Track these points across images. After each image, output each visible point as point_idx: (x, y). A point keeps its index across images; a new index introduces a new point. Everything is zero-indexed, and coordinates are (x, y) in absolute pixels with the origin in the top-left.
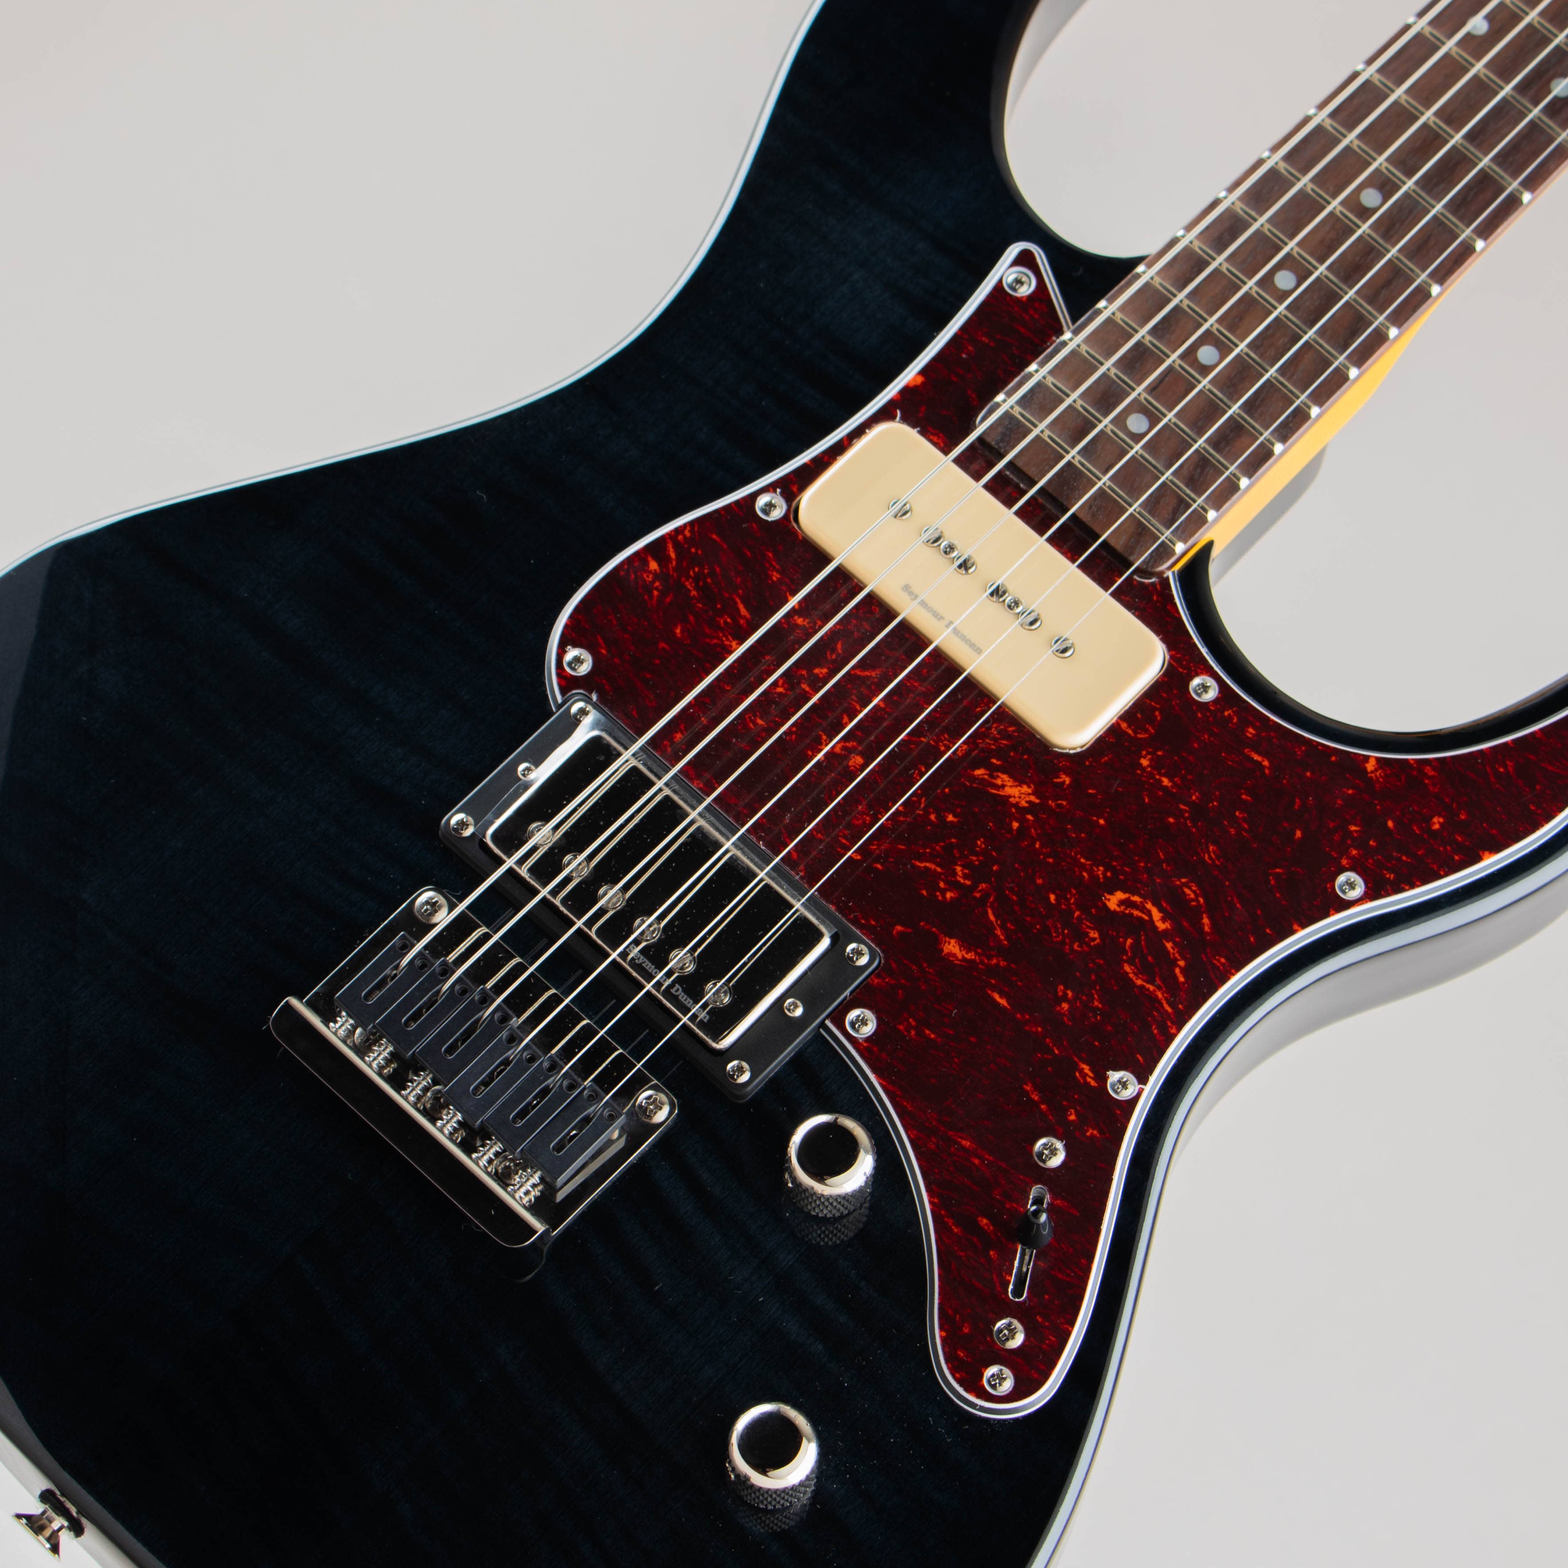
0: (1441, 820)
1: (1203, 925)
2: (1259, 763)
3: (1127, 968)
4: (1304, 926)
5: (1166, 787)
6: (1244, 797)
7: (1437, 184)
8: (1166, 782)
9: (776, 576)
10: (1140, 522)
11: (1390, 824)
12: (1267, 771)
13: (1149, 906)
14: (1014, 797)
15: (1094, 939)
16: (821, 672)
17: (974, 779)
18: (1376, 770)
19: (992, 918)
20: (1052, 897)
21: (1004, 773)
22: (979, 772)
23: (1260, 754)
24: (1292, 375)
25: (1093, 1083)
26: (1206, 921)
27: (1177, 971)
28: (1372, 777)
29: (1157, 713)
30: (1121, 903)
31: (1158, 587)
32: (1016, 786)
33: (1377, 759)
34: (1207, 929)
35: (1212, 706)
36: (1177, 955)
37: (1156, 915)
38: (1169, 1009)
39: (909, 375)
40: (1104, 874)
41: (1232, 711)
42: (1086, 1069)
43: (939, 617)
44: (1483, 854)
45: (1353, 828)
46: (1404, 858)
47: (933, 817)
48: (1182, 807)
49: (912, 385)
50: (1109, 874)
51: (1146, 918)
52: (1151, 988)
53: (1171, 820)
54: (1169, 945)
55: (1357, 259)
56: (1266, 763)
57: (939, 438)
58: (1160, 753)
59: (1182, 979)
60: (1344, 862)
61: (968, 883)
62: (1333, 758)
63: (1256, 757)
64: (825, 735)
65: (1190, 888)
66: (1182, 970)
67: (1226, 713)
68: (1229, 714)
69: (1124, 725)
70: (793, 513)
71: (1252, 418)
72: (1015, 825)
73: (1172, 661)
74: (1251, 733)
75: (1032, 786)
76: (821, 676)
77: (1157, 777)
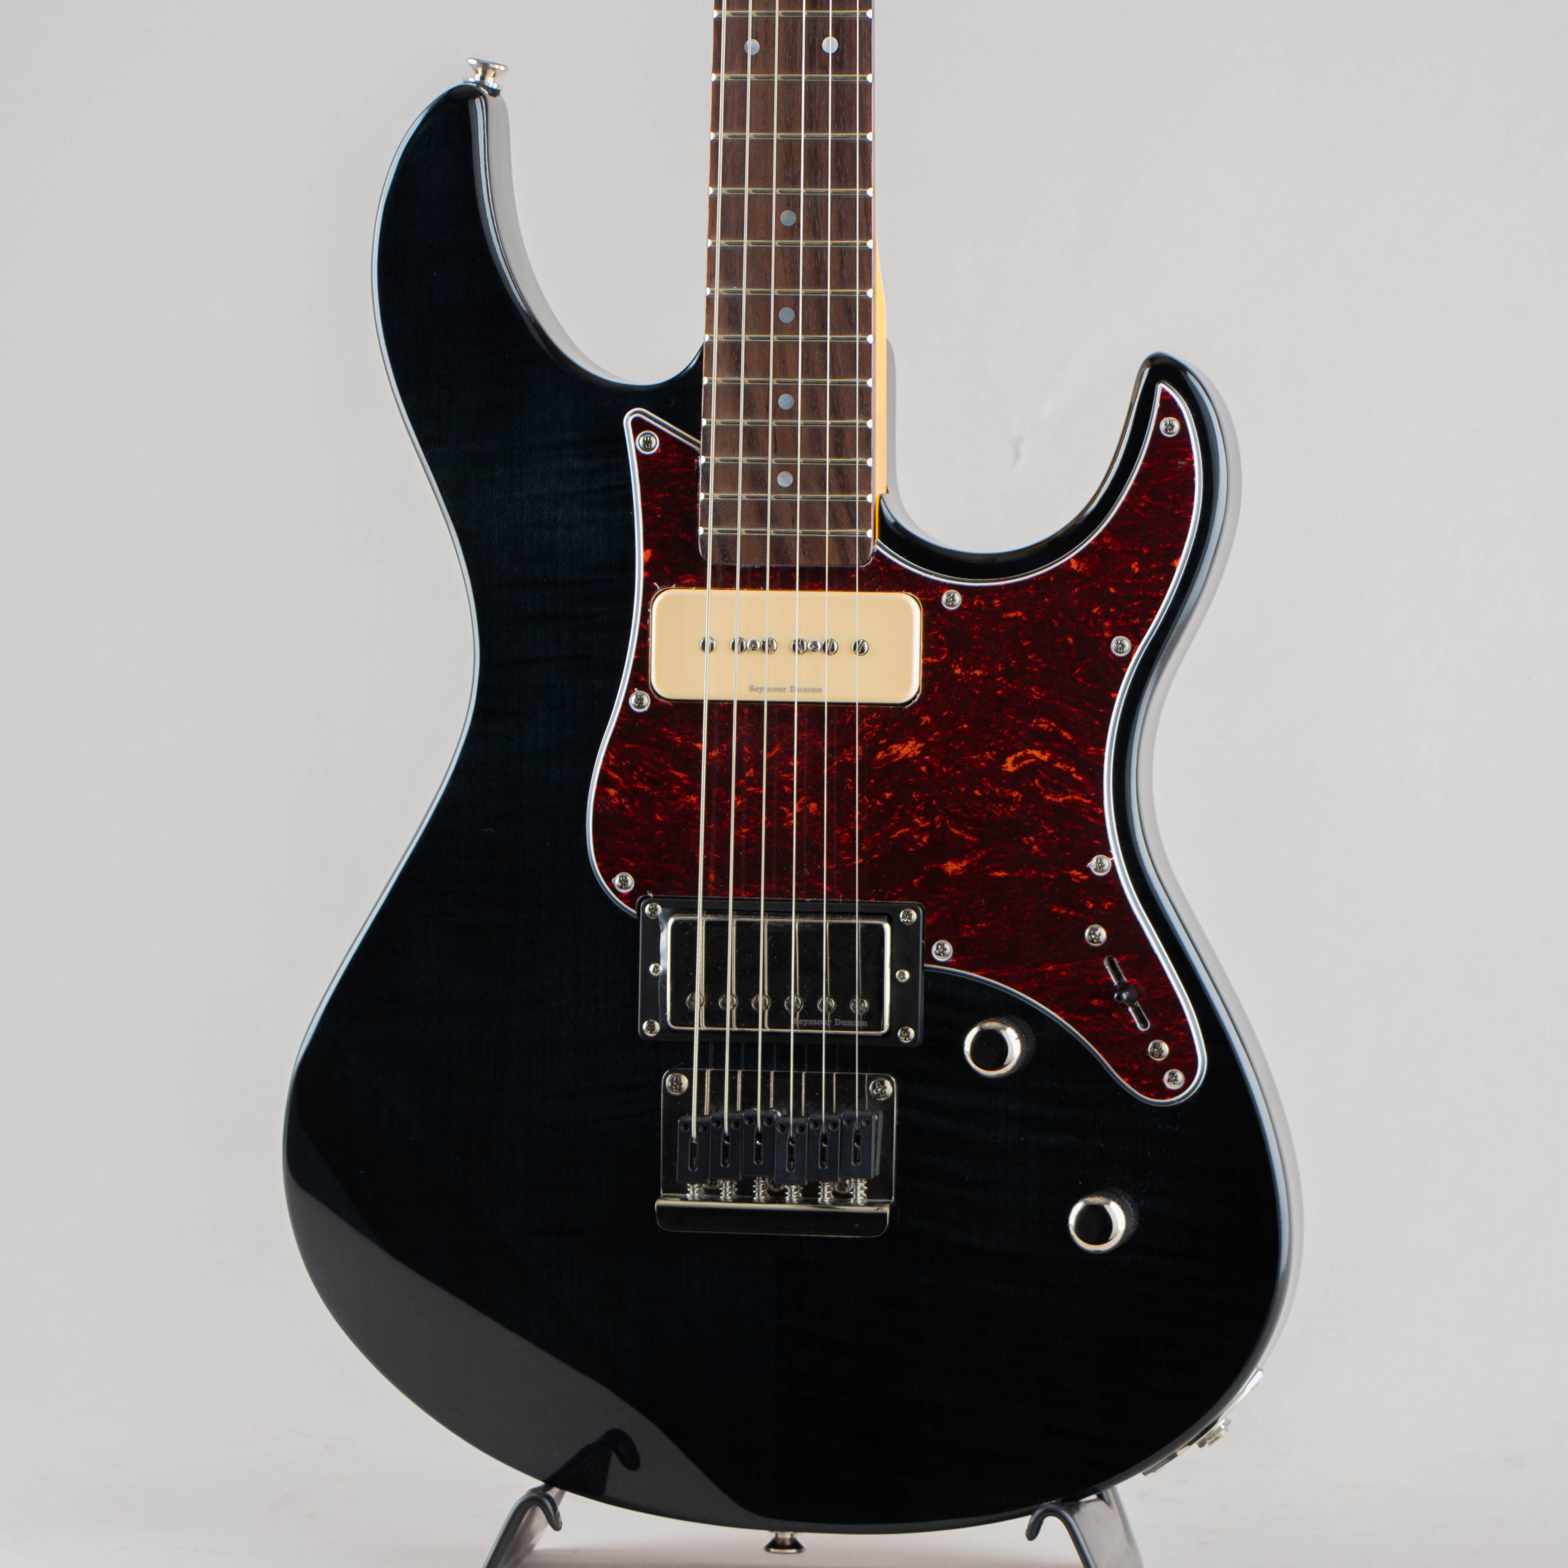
0: (1136, 563)
1: (1065, 737)
2: (1016, 617)
3: (1048, 797)
4: (1117, 691)
5: (981, 676)
6: (1025, 644)
7: (816, 175)
8: (978, 673)
9: (678, 739)
10: (836, 538)
11: (1112, 590)
12: (1024, 618)
13: (1029, 752)
14: (909, 753)
15: (1018, 797)
16: (751, 773)
17: (879, 762)
18: (1079, 565)
19: (957, 832)
20: (977, 792)
21: (892, 744)
22: (879, 756)
23: (1011, 612)
24: (840, 371)
25: (1085, 877)
26: (1065, 734)
27: (1074, 776)
28: (1080, 572)
29: (940, 637)
30: (1014, 763)
31: (877, 560)
32: (904, 747)
33: (1075, 558)
34: (1069, 738)
35: (964, 606)
36: (1067, 767)
37: (1037, 753)
38: (1088, 801)
39: (640, 556)
40: (991, 755)
41: (978, 599)
42: (1075, 872)
43: (782, 690)
44: (1174, 563)
45: (1095, 610)
46: (1135, 604)
47: (878, 803)
48: (999, 679)
49: (647, 560)
50: (994, 753)
51: (1033, 760)
52: (1069, 797)
53: (999, 692)
54: (1058, 765)
55: (813, 264)
56: (1020, 614)
57: (689, 578)
58: (961, 659)
59: (1080, 778)
60: (1107, 634)
61: (928, 823)
62: (1052, 579)
63: (1012, 615)
64: (784, 807)
65: (1041, 723)
66: (1077, 773)
67: (975, 603)
68: (977, 602)
69: (929, 660)
70: (654, 696)
71: (841, 419)
72: (923, 768)
73: (922, 599)
74: (997, 603)
75: (913, 738)
76: (752, 775)
77: (972, 674)
